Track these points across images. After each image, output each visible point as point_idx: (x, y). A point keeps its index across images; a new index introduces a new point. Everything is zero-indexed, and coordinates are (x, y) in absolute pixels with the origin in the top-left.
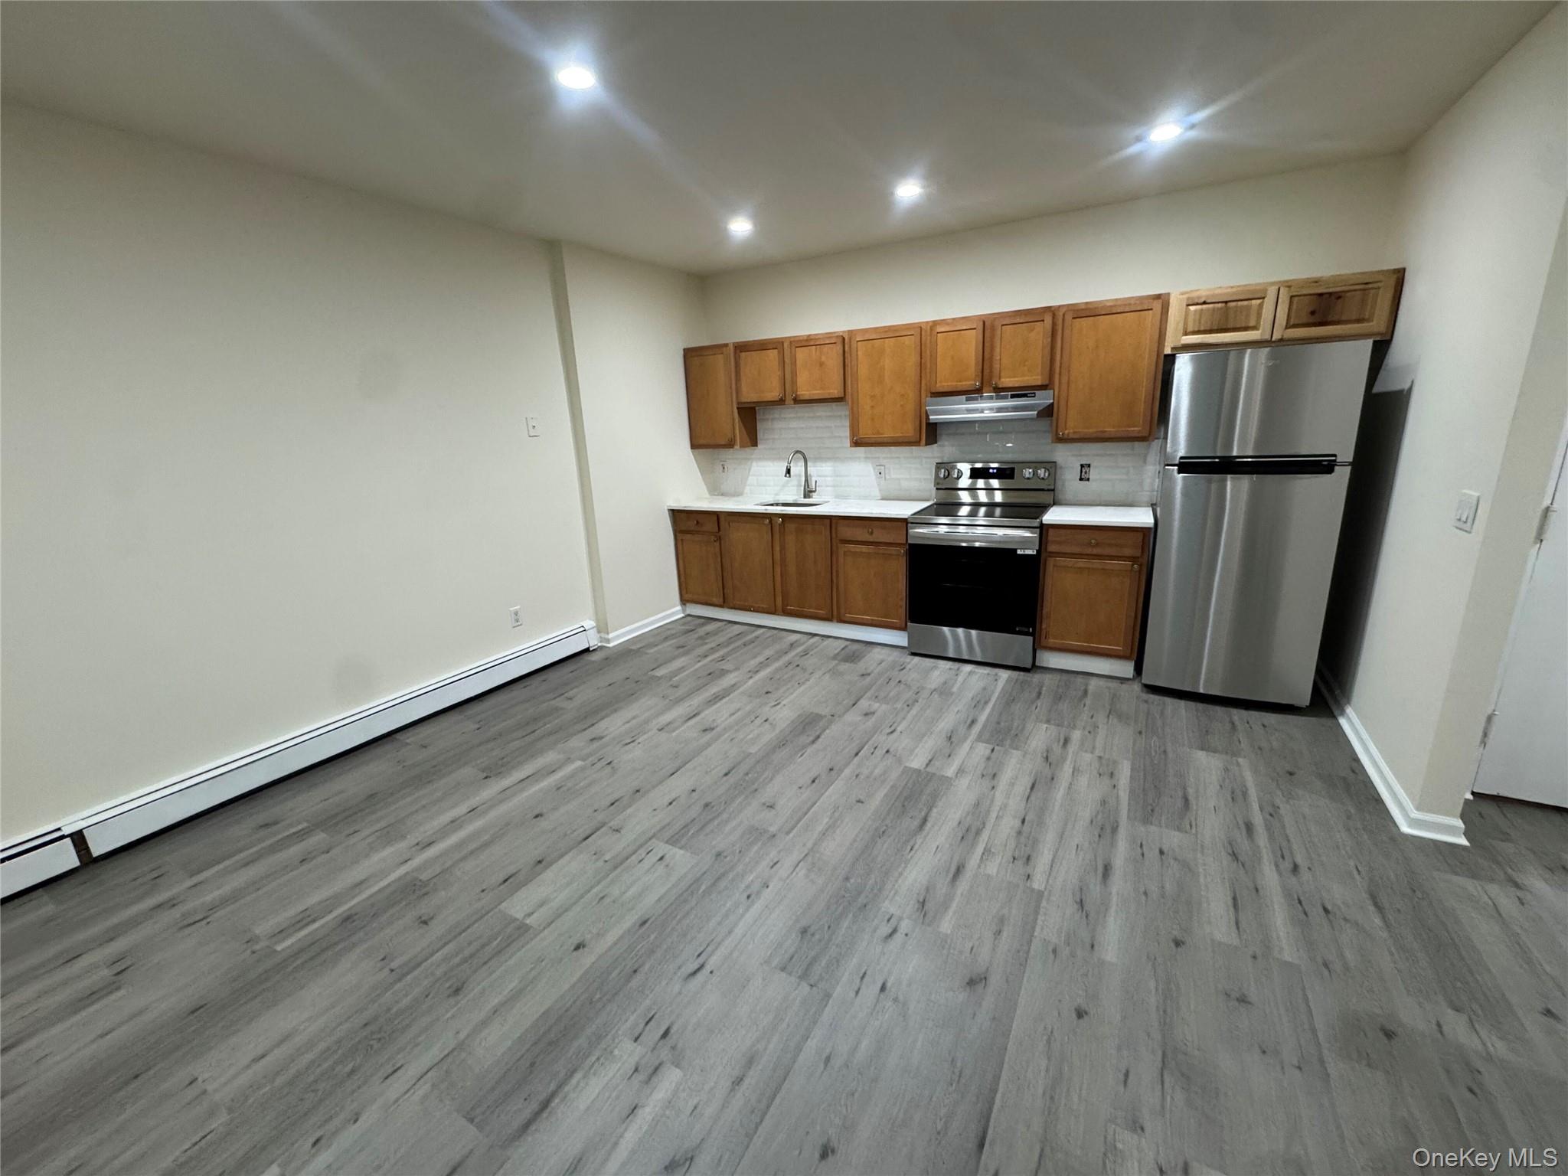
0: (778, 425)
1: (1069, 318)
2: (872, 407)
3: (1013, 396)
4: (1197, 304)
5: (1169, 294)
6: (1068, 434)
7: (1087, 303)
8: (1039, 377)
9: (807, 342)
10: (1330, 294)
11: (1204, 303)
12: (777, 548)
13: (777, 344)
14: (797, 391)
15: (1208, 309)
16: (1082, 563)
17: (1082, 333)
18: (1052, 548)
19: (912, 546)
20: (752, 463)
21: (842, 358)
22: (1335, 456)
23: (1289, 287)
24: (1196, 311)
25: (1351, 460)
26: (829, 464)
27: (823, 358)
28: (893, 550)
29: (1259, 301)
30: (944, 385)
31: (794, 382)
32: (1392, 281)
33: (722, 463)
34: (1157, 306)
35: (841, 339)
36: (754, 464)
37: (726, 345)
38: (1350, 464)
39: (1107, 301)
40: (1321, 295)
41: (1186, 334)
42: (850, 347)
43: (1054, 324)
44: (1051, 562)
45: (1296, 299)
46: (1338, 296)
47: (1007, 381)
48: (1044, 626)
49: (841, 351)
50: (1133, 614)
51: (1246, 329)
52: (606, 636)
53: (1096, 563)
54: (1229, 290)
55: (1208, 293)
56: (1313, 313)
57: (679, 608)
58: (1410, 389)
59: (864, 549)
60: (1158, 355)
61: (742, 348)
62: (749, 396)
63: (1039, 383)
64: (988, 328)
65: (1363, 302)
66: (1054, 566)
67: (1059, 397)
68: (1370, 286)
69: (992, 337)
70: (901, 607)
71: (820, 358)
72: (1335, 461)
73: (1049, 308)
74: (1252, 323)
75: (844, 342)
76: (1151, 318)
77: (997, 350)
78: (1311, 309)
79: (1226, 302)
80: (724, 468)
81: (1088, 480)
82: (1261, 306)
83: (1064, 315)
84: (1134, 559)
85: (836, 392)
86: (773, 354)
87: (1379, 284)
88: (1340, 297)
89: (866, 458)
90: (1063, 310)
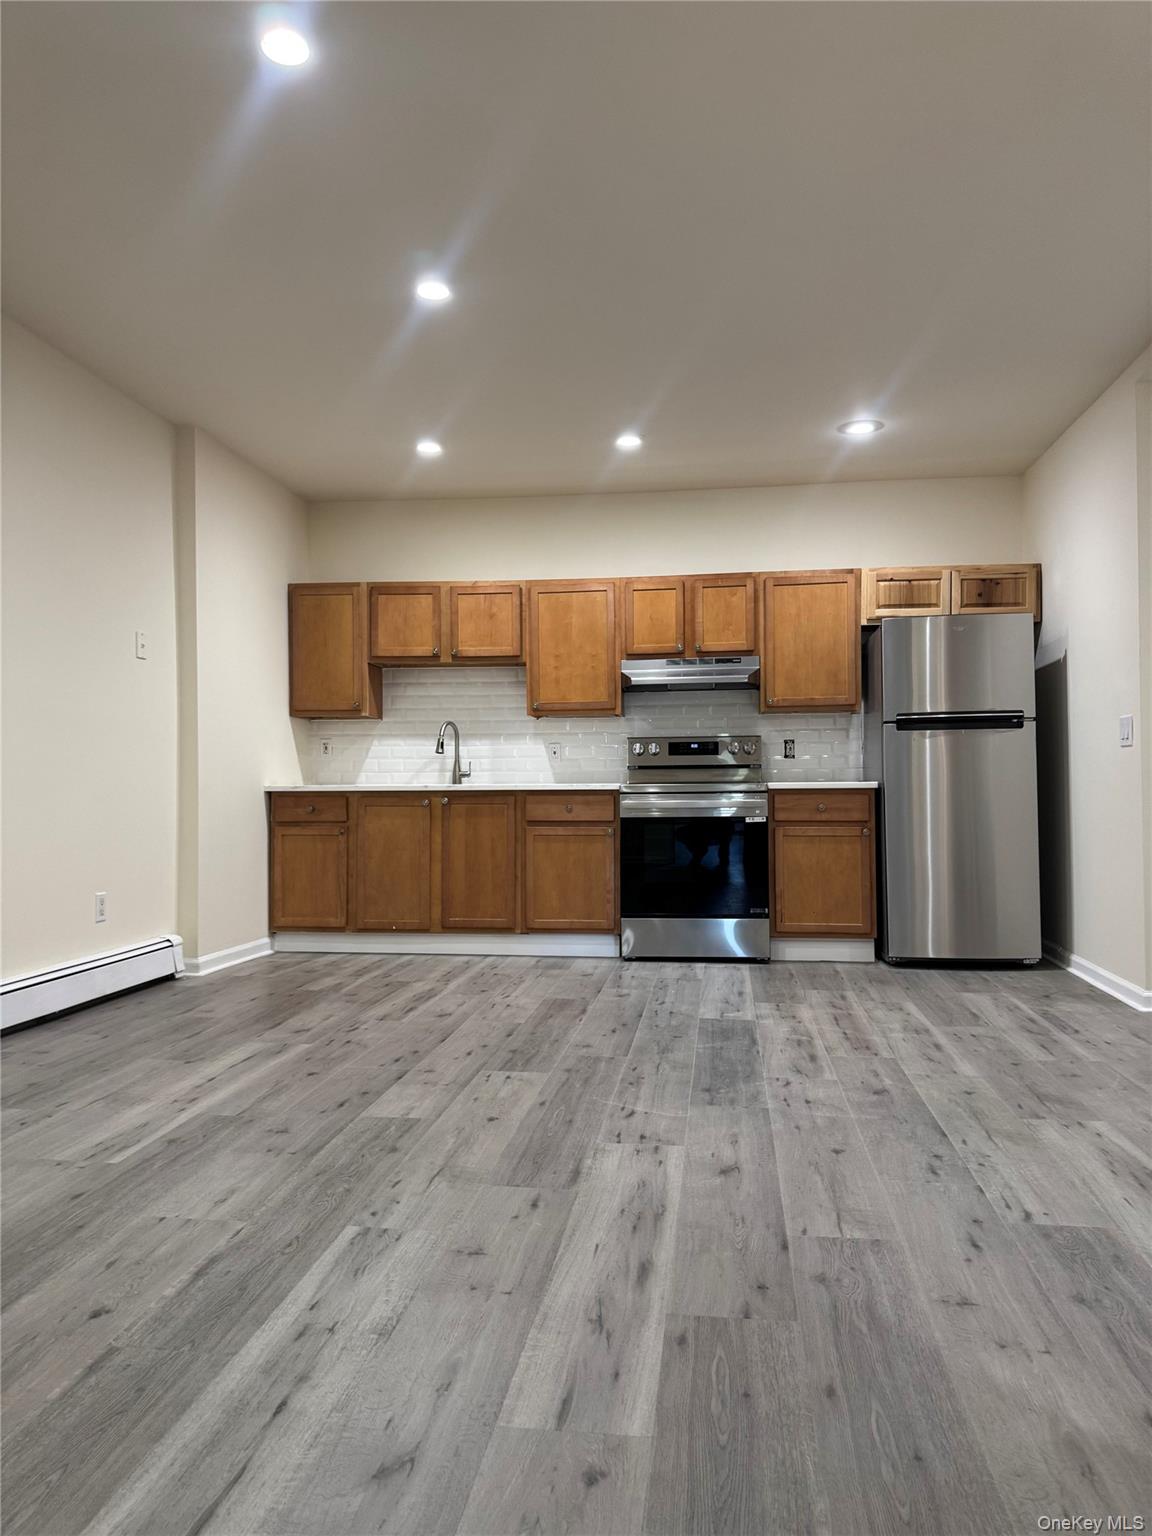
0: (411, 692)
1: (770, 584)
2: (556, 668)
3: (718, 661)
4: (886, 581)
5: (860, 570)
6: (778, 701)
7: (785, 572)
8: (744, 642)
9: (472, 590)
10: (991, 580)
11: (892, 580)
12: (438, 839)
13: (432, 590)
14: (458, 646)
15: (896, 585)
16: (812, 830)
17: (784, 602)
18: (780, 816)
19: (624, 821)
20: (372, 741)
21: (518, 611)
22: (1021, 712)
23: (959, 571)
24: (885, 586)
25: (1034, 716)
26: (487, 742)
27: (495, 610)
28: (597, 830)
29: (936, 582)
30: (639, 646)
31: (453, 634)
32: (1034, 574)
33: (324, 741)
34: (850, 579)
35: (518, 590)
36: (376, 742)
37: (358, 585)
38: (1035, 719)
39: (806, 571)
40: (984, 580)
41: (879, 607)
42: (529, 599)
43: (756, 591)
44: (780, 832)
45: (965, 583)
46: (996, 582)
47: (711, 644)
48: (778, 907)
49: (518, 603)
50: (868, 884)
51: (929, 605)
52: (194, 961)
53: (827, 830)
54: (911, 570)
55: (892, 571)
56: (980, 595)
57: (266, 940)
58: (1065, 657)
59: (560, 830)
60: (857, 627)
61: (377, 590)
62: (387, 647)
63: (745, 648)
64: (689, 589)
65: (1016, 588)
66: (784, 836)
67: (765, 663)
68: (1018, 576)
69: (693, 600)
70: (609, 902)
71: (491, 608)
72: (1022, 716)
73: (749, 575)
74: (934, 601)
75: (523, 595)
76: (846, 590)
77: (699, 613)
78: (979, 592)
79: (910, 581)
80: (326, 748)
81: (794, 757)
82: (938, 586)
83: (765, 581)
84: (862, 823)
85: (507, 648)
86: (426, 601)
87: (1024, 576)
88: (998, 583)
89: (536, 735)
90: (763, 578)
